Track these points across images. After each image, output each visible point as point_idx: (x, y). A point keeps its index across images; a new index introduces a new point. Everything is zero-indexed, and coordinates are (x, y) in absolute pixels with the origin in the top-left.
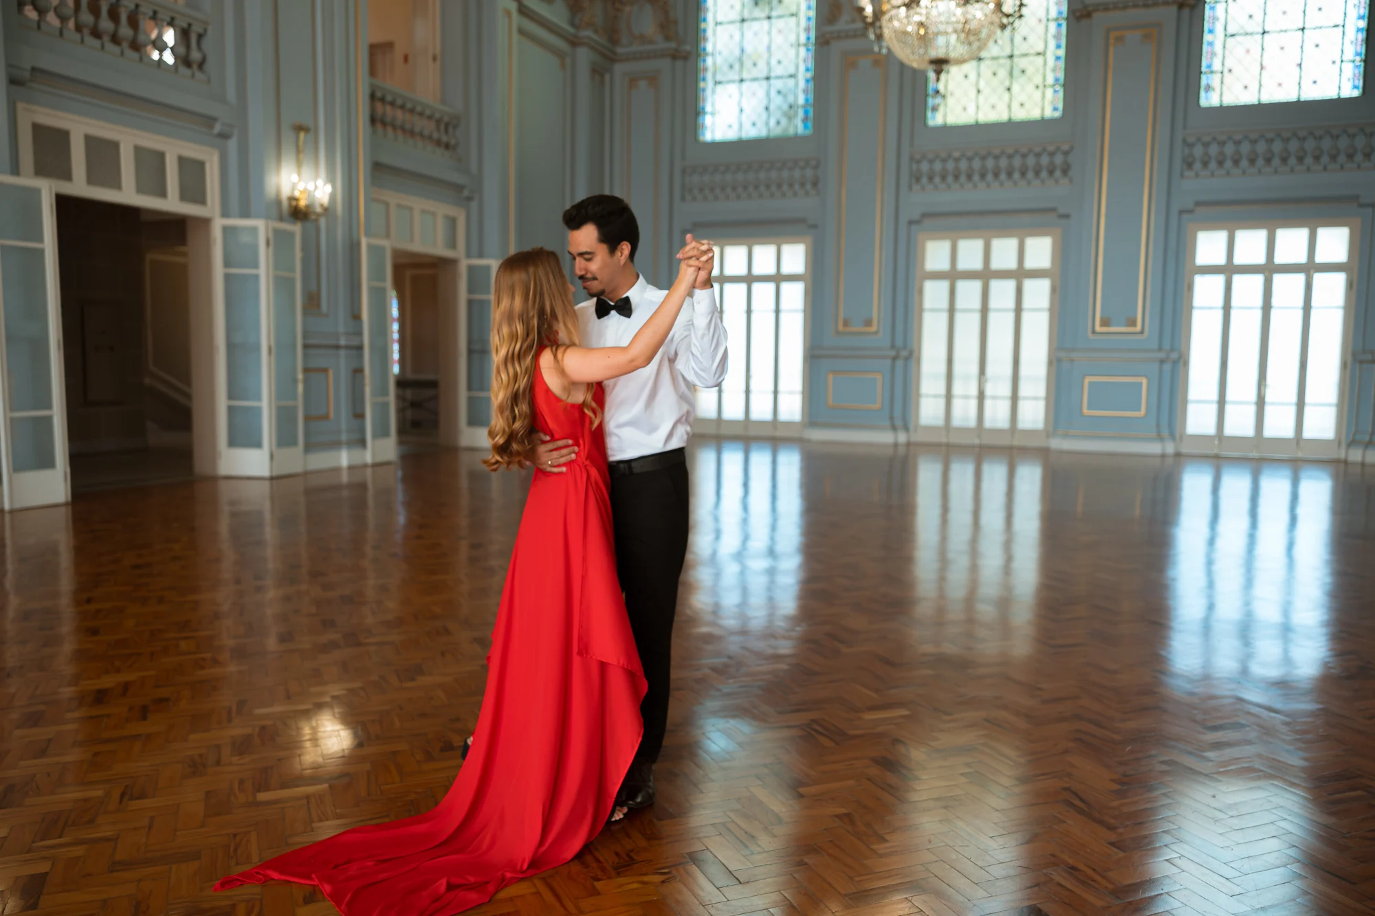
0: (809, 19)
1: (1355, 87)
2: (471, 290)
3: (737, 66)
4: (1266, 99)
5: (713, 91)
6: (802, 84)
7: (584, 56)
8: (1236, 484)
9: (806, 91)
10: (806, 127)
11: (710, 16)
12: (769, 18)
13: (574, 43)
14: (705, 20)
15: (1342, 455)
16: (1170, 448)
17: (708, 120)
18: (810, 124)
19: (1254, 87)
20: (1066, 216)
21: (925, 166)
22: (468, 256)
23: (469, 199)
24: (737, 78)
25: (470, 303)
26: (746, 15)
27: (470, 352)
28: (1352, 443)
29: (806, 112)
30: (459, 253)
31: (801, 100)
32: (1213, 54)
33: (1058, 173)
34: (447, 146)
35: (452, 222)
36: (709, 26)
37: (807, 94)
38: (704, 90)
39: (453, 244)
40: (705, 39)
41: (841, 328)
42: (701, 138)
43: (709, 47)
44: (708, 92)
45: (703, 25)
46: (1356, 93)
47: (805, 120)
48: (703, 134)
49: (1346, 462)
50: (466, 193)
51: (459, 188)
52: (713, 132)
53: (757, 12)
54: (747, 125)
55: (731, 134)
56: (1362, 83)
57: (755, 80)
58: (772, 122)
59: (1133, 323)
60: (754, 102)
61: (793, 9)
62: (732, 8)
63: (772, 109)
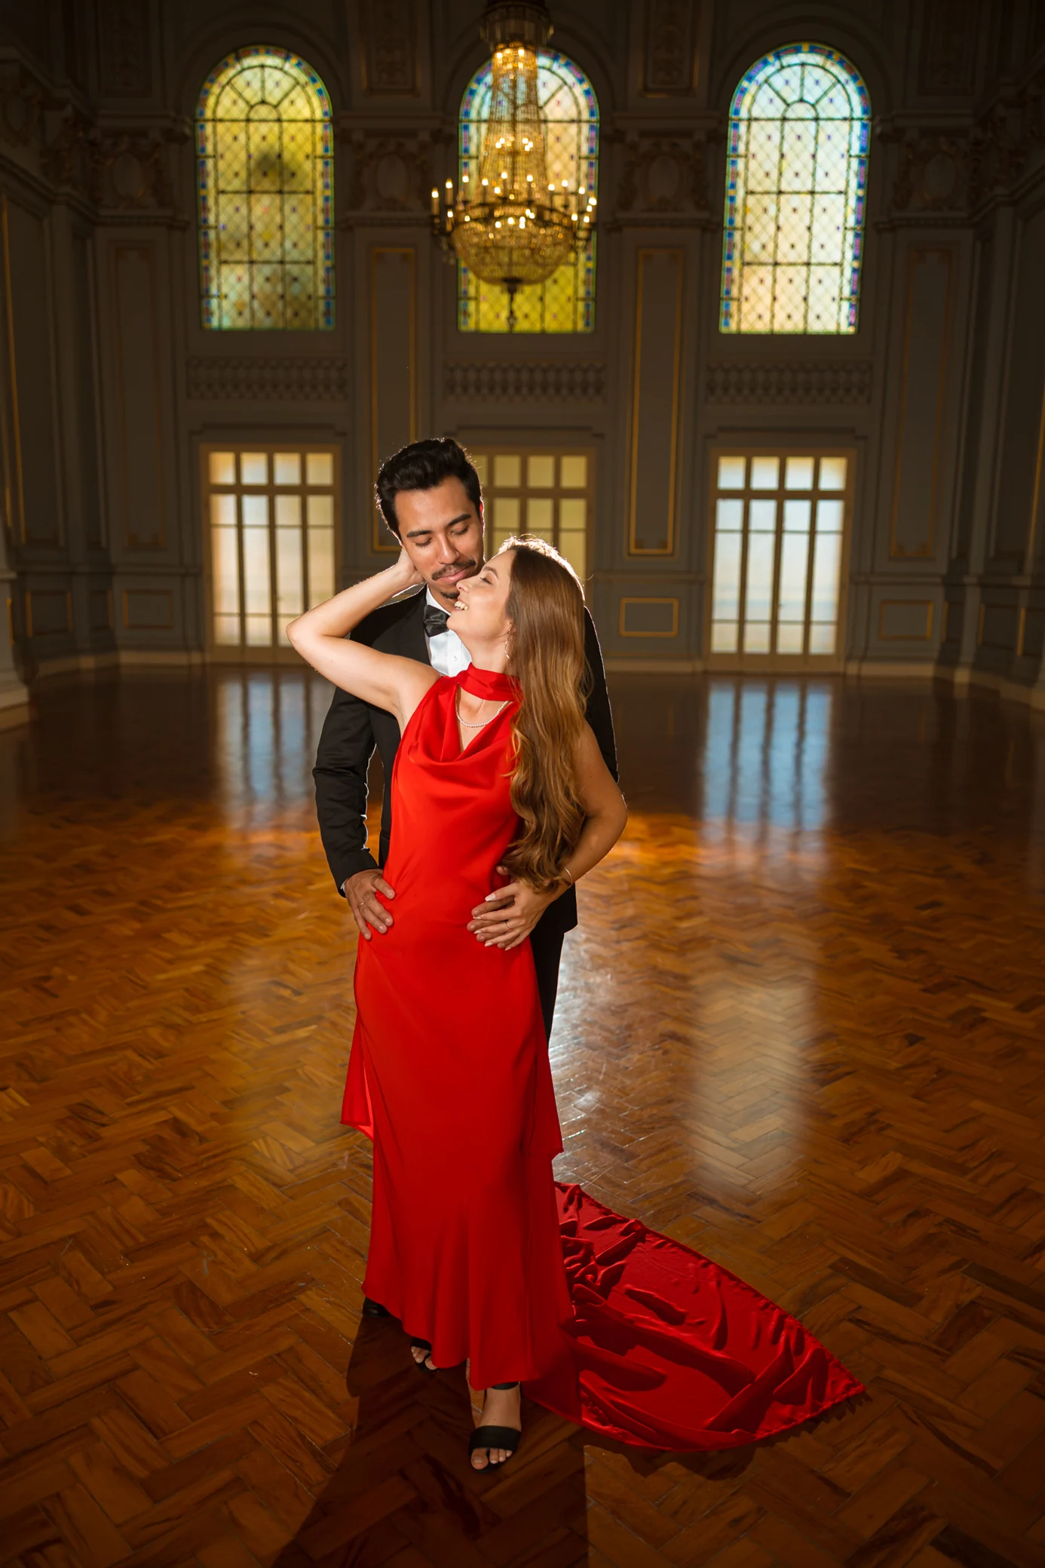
0: (327, 199)
1: (850, 324)
3: (245, 243)
4: (777, 328)
5: (219, 273)
6: (321, 273)
7: (63, 217)
8: (754, 702)
9: (326, 281)
10: (328, 322)
11: (210, 183)
12: (280, 192)
14: (203, 185)
15: (840, 669)
16: (699, 666)
17: (213, 304)
18: (332, 319)
19: (767, 317)
20: (601, 436)
21: (459, 375)
24: (246, 258)
26: (253, 186)
28: (849, 658)
29: (328, 305)
31: (321, 290)
32: (732, 281)
33: (591, 391)
36: (210, 193)
37: (328, 284)
38: (207, 268)
40: (206, 207)
41: (377, 546)
42: (206, 325)
43: (212, 218)
44: (213, 272)
45: (201, 191)
46: (851, 330)
47: (327, 313)
48: (209, 320)
49: (844, 676)
52: (221, 318)
53: (266, 184)
54: (260, 314)
55: (242, 323)
56: (857, 321)
57: (267, 262)
58: (289, 313)
59: (664, 545)
60: (268, 287)
61: (309, 186)
62: (236, 174)
63: (288, 298)
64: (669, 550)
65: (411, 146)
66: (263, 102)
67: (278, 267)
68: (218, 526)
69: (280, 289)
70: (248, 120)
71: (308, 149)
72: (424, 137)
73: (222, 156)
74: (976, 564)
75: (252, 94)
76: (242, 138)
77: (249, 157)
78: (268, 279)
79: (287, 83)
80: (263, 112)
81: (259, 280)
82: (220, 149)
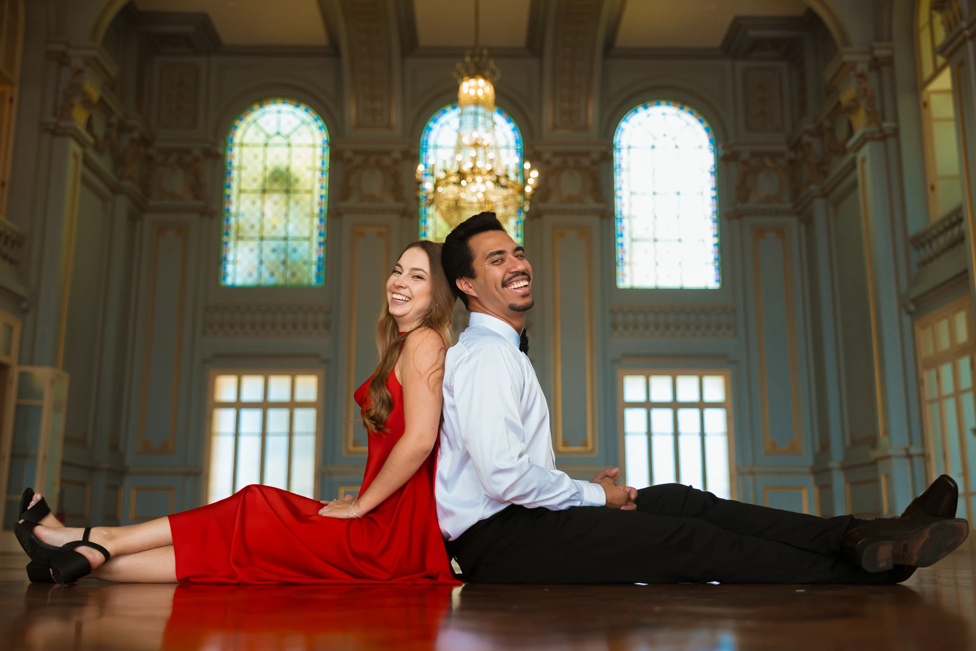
0: (322, 197)
2: (20, 395)
3: (258, 225)
5: (236, 246)
6: (315, 246)
7: (122, 204)
9: (319, 252)
10: (318, 279)
11: (234, 185)
12: (286, 192)
13: (116, 190)
14: (229, 187)
17: (230, 268)
18: (322, 278)
22: (20, 362)
23: (26, 311)
24: (257, 236)
25: (18, 407)
26: (267, 187)
27: (13, 456)
29: (319, 268)
30: (12, 359)
31: (314, 258)
32: (624, 252)
34: (12, 261)
35: (10, 328)
36: (233, 192)
38: (226, 243)
39: (8, 352)
40: (230, 202)
41: (351, 448)
42: (223, 283)
43: (233, 209)
44: (231, 245)
45: (227, 191)
47: (318, 273)
48: (224, 278)
50: (24, 305)
51: (19, 299)
52: (234, 278)
53: (276, 186)
54: (266, 275)
55: (251, 281)
56: (721, 278)
57: (274, 239)
58: (289, 274)
59: (585, 444)
60: (273, 257)
61: (308, 187)
62: (255, 180)
63: (289, 263)
64: (590, 447)
65: (387, 161)
66: (278, 134)
67: (282, 244)
68: (218, 434)
69: (282, 257)
70: (266, 145)
71: (310, 164)
72: (397, 155)
73: (245, 168)
74: (837, 457)
75: (271, 129)
76: (261, 157)
77: (265, 169)
78: (274, 250)
79: (297, 122)
80: (278, 140)
81: (267, 250)
82: (244, 163)
